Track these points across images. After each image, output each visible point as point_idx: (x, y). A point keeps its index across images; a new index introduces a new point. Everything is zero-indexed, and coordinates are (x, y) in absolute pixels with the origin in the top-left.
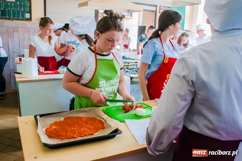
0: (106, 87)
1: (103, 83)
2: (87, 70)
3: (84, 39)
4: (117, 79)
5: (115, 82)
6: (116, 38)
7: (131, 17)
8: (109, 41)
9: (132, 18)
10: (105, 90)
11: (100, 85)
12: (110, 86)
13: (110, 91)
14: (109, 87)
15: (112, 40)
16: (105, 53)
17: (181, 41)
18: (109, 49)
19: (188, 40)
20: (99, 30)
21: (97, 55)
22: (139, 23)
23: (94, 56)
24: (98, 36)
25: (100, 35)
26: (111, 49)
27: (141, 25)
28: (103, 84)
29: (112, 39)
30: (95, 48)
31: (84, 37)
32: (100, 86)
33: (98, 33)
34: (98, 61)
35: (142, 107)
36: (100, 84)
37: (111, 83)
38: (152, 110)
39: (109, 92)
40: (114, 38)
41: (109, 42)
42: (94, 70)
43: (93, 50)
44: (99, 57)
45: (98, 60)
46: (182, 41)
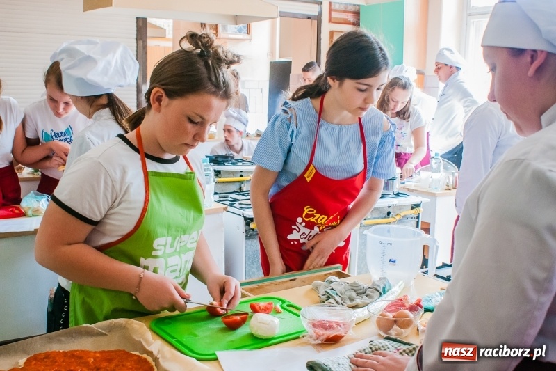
0: (170, 255)
1: (164, 244)
2: (120, 203)
3: (104, 106)
4: (198, 232)
5: (192, 241)
6: (210, 116)
7: (246, 37)
8: (191, 121)
9: (250, 40)
10: (167, 264)
11: (155, 250)
12: (179, 251)
13: (179, 267)
14: (177, 256)
15: (199, 120)
16: (168, 156)
17: (387, 105)
18: (186, 144)
19: (408, 99)
20: (163, 87)
21: (148, 161)
22: (272, 53)
23: (140, 163)
24: (157, 103)
25: (165, 100)
26: (190, 146)
27: (277, 59)
28: (162, 248)
29: (202, 118)
30: (139, 136)
31: (104, 101)
32: (154, 253)
33: (158, 94)
34: (151, 179)
35: (273, 310)
36: (155, 246)
37: (182, 244)
38: (299, 316)
39: (176, 270)
40: (206, 117)
41: (190, 126)
42: (141, 205)
43: (135, 143)
44: (152, 166)
45: (150, 174)
46: (392, 105)
